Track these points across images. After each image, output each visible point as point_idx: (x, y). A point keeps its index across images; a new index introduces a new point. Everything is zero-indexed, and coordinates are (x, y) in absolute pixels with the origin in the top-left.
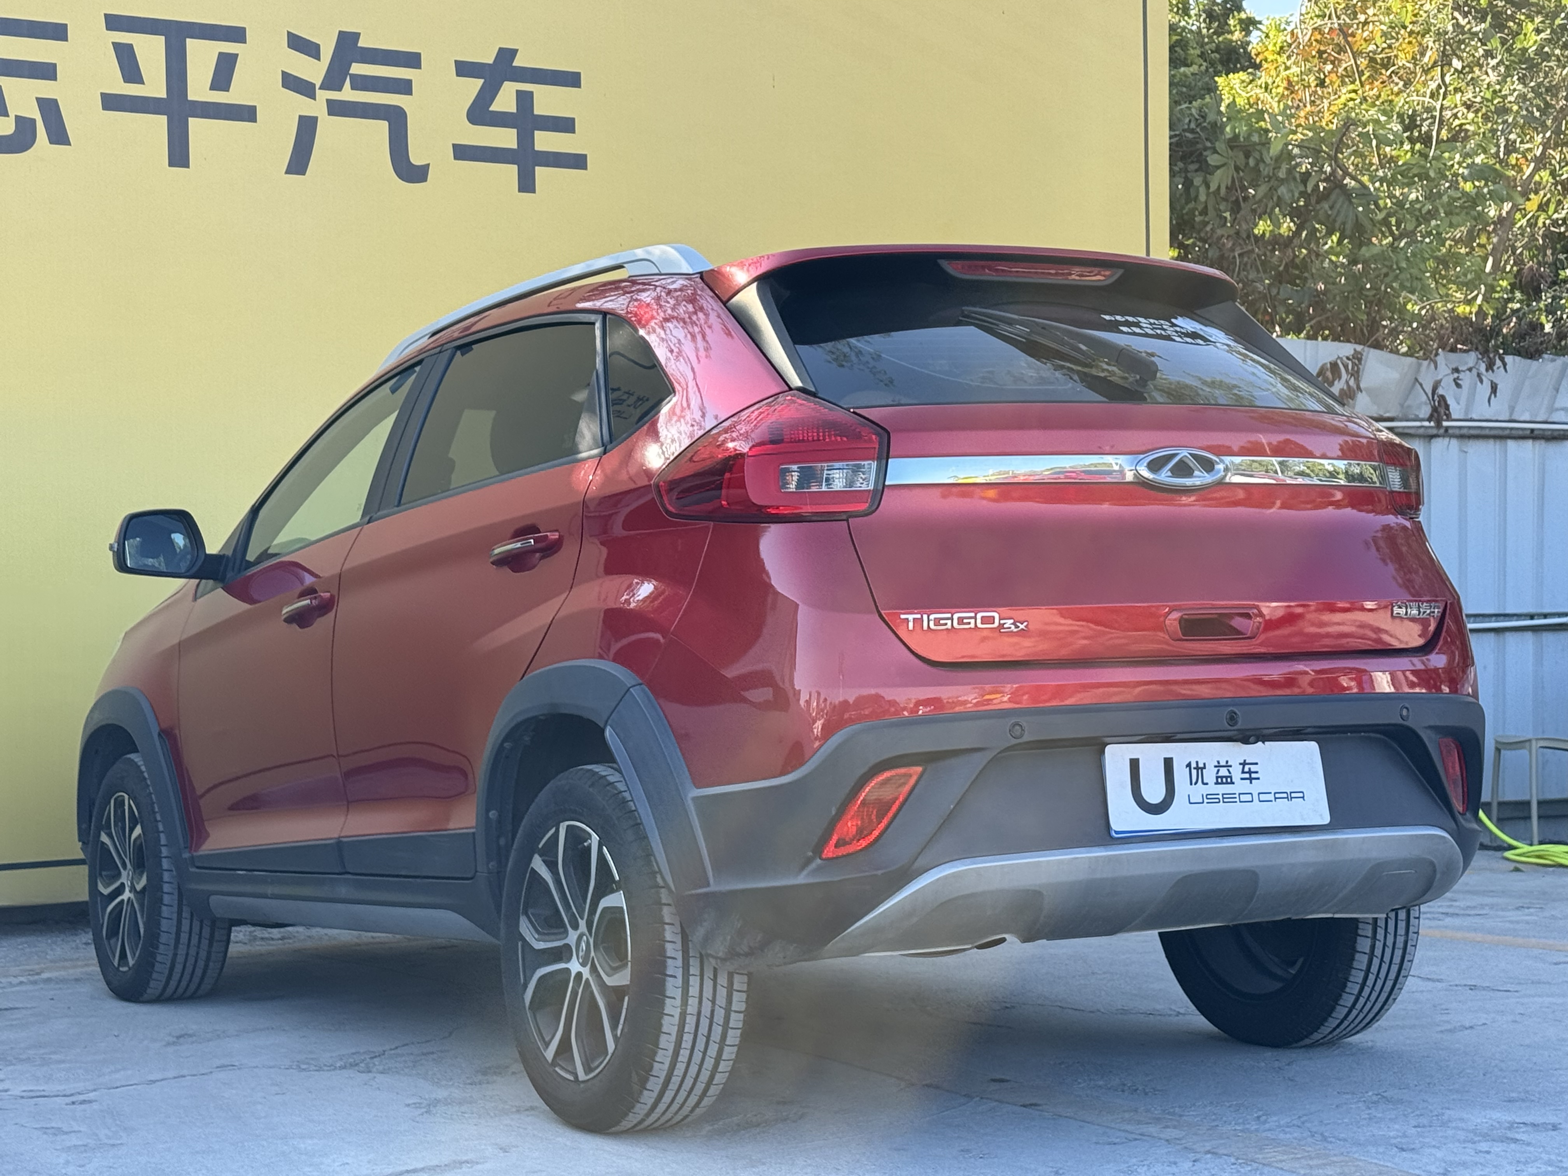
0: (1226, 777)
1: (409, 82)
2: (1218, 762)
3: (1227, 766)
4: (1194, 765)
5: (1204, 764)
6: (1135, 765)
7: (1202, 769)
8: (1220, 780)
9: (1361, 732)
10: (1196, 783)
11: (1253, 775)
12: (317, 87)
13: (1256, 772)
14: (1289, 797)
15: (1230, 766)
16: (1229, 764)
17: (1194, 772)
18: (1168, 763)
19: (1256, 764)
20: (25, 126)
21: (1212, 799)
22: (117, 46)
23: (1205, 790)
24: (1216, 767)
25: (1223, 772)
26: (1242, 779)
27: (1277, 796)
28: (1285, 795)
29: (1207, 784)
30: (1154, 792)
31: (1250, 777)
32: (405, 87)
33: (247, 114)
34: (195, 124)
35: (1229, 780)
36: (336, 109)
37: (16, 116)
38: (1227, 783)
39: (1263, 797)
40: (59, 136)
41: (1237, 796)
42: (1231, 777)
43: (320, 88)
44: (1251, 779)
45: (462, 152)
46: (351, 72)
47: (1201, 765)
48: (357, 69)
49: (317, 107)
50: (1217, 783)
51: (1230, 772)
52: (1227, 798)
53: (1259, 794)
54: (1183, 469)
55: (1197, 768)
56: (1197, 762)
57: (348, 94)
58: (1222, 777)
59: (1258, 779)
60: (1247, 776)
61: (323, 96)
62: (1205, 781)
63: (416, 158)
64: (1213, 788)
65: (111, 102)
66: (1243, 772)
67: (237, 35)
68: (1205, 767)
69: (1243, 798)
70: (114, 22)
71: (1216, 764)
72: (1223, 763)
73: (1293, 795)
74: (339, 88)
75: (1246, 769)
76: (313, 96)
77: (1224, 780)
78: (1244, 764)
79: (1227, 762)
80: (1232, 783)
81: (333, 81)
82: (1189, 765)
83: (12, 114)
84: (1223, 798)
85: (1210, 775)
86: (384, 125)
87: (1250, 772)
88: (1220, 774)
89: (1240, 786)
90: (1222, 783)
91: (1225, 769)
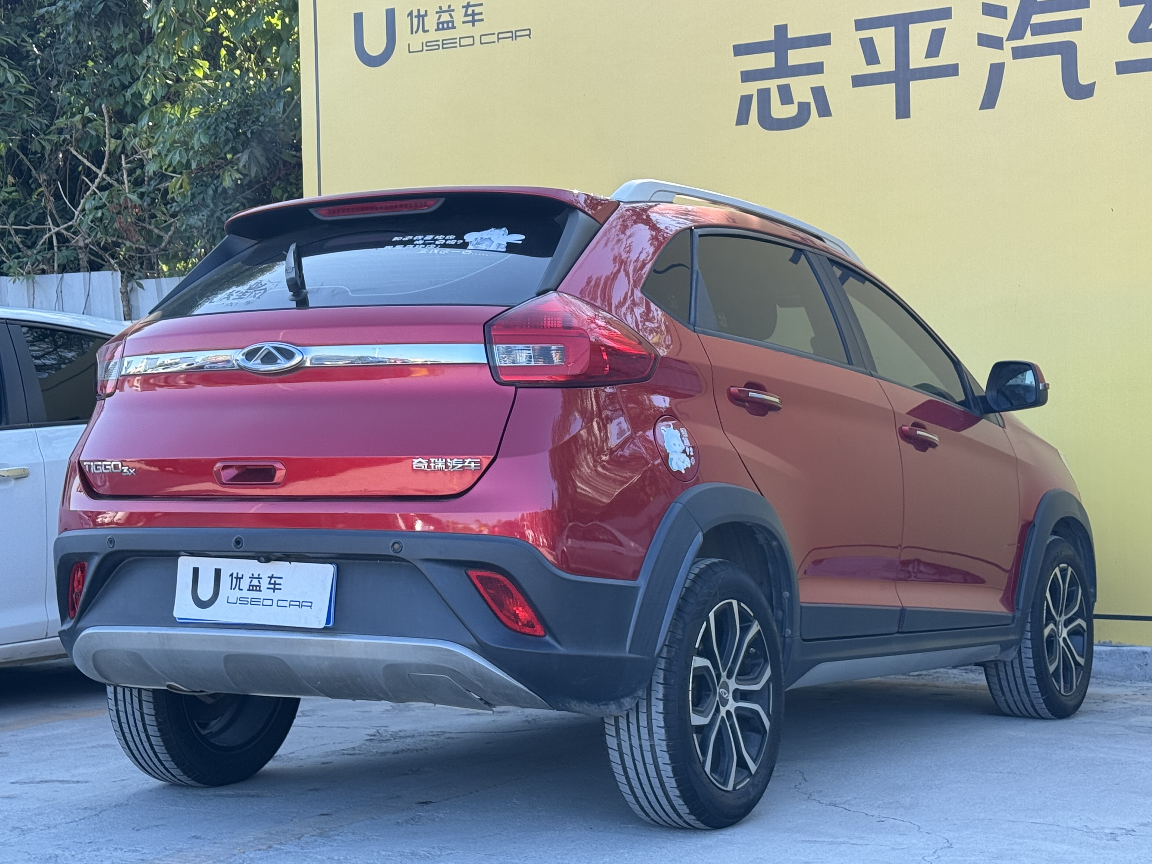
0: (256, 586)
1: (1080, 20)
2: (253, 575)
3: (259, 578)
4: (235, 575)
5: (243, 575)
6: (196, 571)
7: (240, 578)
8: (251, 588)
9: (377, 560)
10: (234, 589)
11: (277, 586)
12: (1005, 40)
13: (280, 584)
14: (301, 605)
15: (261, 578)
16: (260, 576)
17: (234, 580)
18: (218, 572)
19: (281, 578)
20: (804, 109)
21: (243, 601)
22: (862, 41)
23: (240, 594)
24: (250, 578)
25: (255, 582)
26: (268, 588)
27: (292, 603)
28: (298, 603)
29: (242, 590)
30: (205, 592)
31: (274, 587)
32: (1076, 25)
33: (952, 70)
34: (914, 85)
35: (258, 588)
36: (1019, 53)
37: (799, 103)
38: (256, 590)
39: (280, 603)
40: (825, 111)
41: (261, 601)
42: (260, 587)
43: (1007, 40)
44: (274, 589)
45: (1123, 68)
46: (1031, 22)
47: (240, 576)
48: (1037, 19)
49: (1004, 55)
50: (249, 590)
51: (259, 583)
52: (254, 602)
53: (279, 600)
54: (269, 358)
55: (237, 578)
56: (237, 574)
57: (1029, 40)
58: (253, 586)
59: (280, 589)
60: (272, 586)
61: (1009, 45)
62: (241, 588)
63: (1084, 80)
64: (246, 594)
65: (859, 81)
66: (270, 583)
67: (945, 14)
68: (242, 578)
69: (266, 602)
70: (861, 25)
71: (251, 576)
72: (256, 576)
73: (304, 604)
74: (1022, 37)
75: (272, 581)
76: (1001, 48)
77: (255, 588)
78: (271, 577)
79: (259, 575)
80: (260, 591)
81: (1016, 33)
82: (232, 575)
83: (796, 102)
84: (251, 601)
85: (245, 584)
86: (1057, 59)
87: (275, 584)
88: (252, 584)
89: (265, 593)
90: (253, 590)
91: (257, 580)
